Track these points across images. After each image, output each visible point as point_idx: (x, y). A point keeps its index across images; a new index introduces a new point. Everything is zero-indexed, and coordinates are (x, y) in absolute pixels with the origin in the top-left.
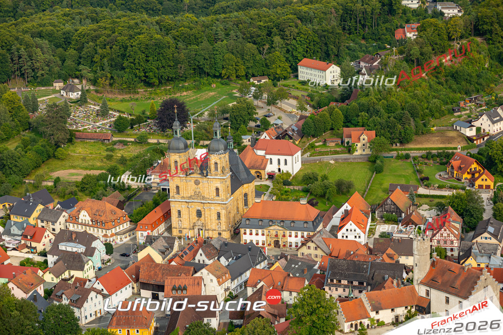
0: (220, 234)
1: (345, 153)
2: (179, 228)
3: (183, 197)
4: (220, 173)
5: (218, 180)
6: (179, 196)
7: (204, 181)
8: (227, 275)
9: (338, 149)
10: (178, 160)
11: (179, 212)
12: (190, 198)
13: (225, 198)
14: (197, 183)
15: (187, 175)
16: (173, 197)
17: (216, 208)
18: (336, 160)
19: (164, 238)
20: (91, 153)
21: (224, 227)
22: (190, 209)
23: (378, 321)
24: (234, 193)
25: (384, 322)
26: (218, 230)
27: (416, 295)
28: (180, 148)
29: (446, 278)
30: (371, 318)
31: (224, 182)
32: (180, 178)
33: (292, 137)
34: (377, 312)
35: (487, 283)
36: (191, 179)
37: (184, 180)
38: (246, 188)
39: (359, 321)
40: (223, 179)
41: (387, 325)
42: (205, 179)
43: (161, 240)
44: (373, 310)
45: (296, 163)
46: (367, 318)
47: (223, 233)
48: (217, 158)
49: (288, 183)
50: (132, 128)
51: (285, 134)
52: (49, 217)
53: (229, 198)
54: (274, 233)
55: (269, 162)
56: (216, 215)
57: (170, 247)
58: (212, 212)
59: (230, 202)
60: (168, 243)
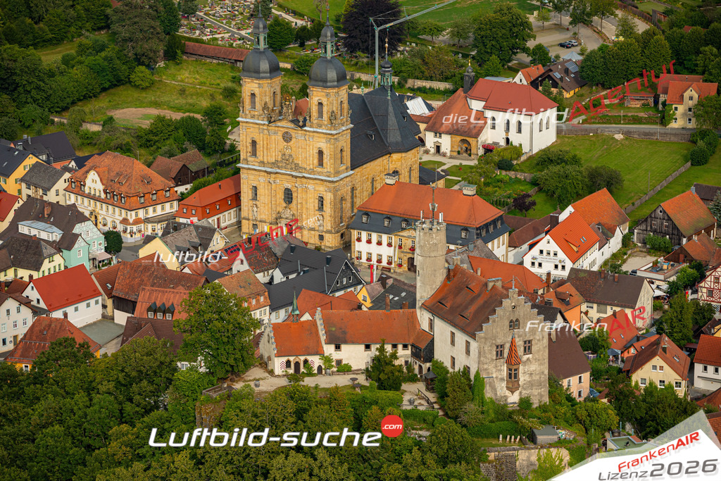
0: (321, 238)
1: (654, 123)
2: (253, 220)
3: (262, 162)
4: (326, 123)
5: (322, 135)
6: (256, 160)
7: (297, 134)
8: (262, 299)
9: (642, 115)
10: (257, 91)
11: (255, 188)
12: (275, 164)
13: (332, 171)
14: (287, 138)
15: (270, 122)
16: (246, 161)
17: (317, 189)
18: (627, 134)
19: (197, 227)
20: (202, 84)
21: (328, 226)
22: (274, 185)
23: (339, 362)
24: (362, 165)
25: (351, 367)
26: (318, 231)
27: (418, 327)
28: (261, 69)
29: (459, 299)
30: (325, 355)
31: (333, 141)
32: (257, 126)
33: (560, 82)
34: (338, 348)
35: (517, 313)
36: (277, 129)
37: (266, 131)
38: (396, 160)
39: (302, 358)
40: (331, 134)
41: (357, 372)
42: (300, 132)
43: (190, 231)
44: (328, 342)
45: (540, 131)
46: (316, 354)
47: (327, 236)
48: (323, 94)
49: (505, 165)
50: (302, 45)
51: (547, 76)
52: (40, 179)
53: (343, 172)
54: (409, 243)
55: (489, 123)
56: (317, 201)
57: (200, 245)
58: (309, 195)
59: (343, 179)
60: (201, 239)
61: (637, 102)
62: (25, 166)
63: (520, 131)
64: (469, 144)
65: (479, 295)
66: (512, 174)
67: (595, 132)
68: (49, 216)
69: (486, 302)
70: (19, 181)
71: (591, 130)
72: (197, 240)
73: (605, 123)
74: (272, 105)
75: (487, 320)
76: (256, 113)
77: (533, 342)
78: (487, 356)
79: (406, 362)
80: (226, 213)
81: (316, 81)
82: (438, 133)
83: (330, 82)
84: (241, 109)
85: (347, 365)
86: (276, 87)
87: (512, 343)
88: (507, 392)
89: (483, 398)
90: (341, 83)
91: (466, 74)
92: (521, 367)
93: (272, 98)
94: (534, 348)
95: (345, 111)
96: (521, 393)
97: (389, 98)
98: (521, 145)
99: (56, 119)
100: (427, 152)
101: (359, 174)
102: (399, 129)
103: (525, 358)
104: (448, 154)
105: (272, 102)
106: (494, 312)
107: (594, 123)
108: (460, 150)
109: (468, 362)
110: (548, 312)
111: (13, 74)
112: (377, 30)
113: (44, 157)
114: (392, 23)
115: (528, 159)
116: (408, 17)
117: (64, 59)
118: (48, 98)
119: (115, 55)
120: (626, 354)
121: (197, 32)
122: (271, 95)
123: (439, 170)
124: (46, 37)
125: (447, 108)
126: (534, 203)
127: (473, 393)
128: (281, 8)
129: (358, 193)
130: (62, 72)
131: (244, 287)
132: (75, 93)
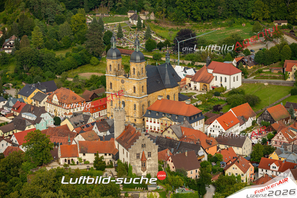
0: (135, 120)
1: (281, 79)
2: (111, 113)
3: (114, 91)
4: (136, 76)
5: (135, 81)
6: (112, 90)
7: (126, 80)
10: (112, 64)
11: (112, 101)
13: (139, 95)
14: (123, 82)
15: (116, 76)
16: (108, 90)
17: (133, 101)
18: (270, 83)
19: (84, 115)
21: (137, 116)
23: (84, 160)
24: (153, 93)
25: (89, 162)
26: (134, 117)
27: (115, 147)
28: (113, 56)
29: (127, 137)
30: (79, 157)
31: (139, 83)
32: (112, 77)
33: (246, 63)
34: (84, 155)
35: (144, 142)
36: (119, 78)
38: (169, 92)
39: (71, 158)
40: (138, 80)
41: (91, 164)
42: (127, 80)
43: (81, 117)
44: (81, 153)
45: (234, 81)
46: (76, 157)
47: (137, 120)
48: (135, 65)
49: (217, 94)
50: (160, 49)
51: (242, 61)
52: (39, 98)
53: (143, 95)
54: (165, 122)
55: (215, 78)
56: (133, 106)
57: (84, 122)
58: (131, 104)
59: (143, 98)
60: (85, 119)
61: (276, 71)
62: (34, 93)
63: (226, 81)
64: (206, 86)
65: (133, 135)
66: (219, 98)
67: (257, 82)
68: (33, 111)
69: (135, 138)
70: (32, 98)
71: (256, 81)
72: (83, 120)
73: (263, 79)
74: (118, 70)
75: (133, 144)
76: (112, 72)
77: (152, 153)
78: (133, 158)
79: (110, 161)
80: (103, 111)
81: (132, 60)
82: (195, 82)
83: (137, 60)
84: (106, 71)
85: (88, 161)
86: (119, 63)
87: (143, 153)
88: (142, 171)
89: (131, 174)
90: (141, 61)
91: (207, 59)
92: (147, 162)
93: (118, 67)
94: (152, 155)
95: (144, 72)
96: (147, 172)
97: (166, 67)
98: (226, 87)
99: (58, 77)
100: (191, 89)
101: (151, 96)
102: (170, 79)
103: (149, 159)
104: (199, 90)
105: (118, 68)
106: (136, 141)
107: (258, 79)
108: (203, 88)
109: (127, 160)
110: (197, 147)
111: (43, 59)
112: (179, 43)
113: (45, 90)
114: (185, 40)
115: (228, 92)
116: (192, 38)
117: (66, 54)
118: (55, 69)
119: (84, 53)
120: (228, 164)
121: (122, 44)
122: (117, 65)
123: (193, 96)
124: (62, 46)
125: (199, 72)
126: (222, 109)
127: (127, 172)
128: (157, 35)
129: (151, 103)
130: (63, 59)
131: (90, 137)
132: (67, 67)
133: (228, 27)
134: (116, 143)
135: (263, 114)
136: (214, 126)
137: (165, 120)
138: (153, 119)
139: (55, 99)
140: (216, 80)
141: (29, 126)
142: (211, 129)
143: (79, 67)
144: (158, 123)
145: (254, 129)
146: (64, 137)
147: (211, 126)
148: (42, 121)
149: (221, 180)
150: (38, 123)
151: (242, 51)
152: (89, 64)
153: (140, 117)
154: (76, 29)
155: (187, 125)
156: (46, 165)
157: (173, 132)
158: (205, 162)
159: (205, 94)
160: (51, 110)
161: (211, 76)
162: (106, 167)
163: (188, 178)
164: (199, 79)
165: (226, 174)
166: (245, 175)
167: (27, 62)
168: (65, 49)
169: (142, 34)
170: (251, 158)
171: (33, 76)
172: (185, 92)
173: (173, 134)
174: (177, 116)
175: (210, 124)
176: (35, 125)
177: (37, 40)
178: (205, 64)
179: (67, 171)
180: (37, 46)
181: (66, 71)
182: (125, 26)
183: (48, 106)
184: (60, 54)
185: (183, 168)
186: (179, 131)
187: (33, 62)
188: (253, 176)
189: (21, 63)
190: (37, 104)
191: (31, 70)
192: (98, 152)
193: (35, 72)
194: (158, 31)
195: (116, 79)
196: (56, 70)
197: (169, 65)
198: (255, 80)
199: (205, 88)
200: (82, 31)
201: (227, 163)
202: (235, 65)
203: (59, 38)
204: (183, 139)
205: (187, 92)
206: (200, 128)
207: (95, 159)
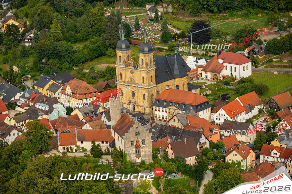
0: (145, 109)
2: (122, 103)
3: (124, 82)
4: (145, 67)
5: (143, 71)
6: (122, 81)
7: (135, 71)
9: (287, 65)
10: (121, 55)
11: (122, 91)
12: (128, 82)
13: (147, 85)
14: (132, 72)
15: (126, 67)
16: (119, 81)
17: (142, 91)
18: (280, 72)
21: (147, 105)
22: (128, 90)
23: (83, 148)
24: (162, 82)
25: (87, 150)
26: (143, 107)
28: (122, 47)
29: (122, 125)
31: (147, 73)
32: (122, 68)
33: (257, 53)
34: (82, 143)
35: (138, 130)
36: (128, 69)
37: (125, 70)
38: (178, 81)
39: (69, 146)
40: (146, 71)
42: (136, 70)
45: (244, 71)
46: (74, 145)
47: (147, 109)
48: (143, 56)
49: (227, 83)
51: (253, 50)
52: (53, 89)
53: (152, 85)
54: (172, 111)
55: (225, 68)
56: (143, 96)
57: (93, 111)
58: (140, 94)
59: (152, 87)
60: (95, 109)
61: (286, 60)
62: (50, 84)
63: (236, 71)
64: (217, 76)
65: (128, 123)
66: (229, 87)
67: (267, 71)
68: (46, 101)
70: (47, 89)
71: (265, 71)
72: (93, 110)
73: (273, 68)
74: (127, 61)
75: (127, 132)
76: (121, 63)
77: (145, 140)
78: (127, 145)
79: (107, 148)
81: (141, 51)
82: (206, 72)
83: (146, 51)
84: (116, 62)
85: (85, 149)
86: (129, 54)
87: (137, 141)
88: (136, 158)
89: (126, 160)
90: (150, 52)
92: (141, 149)
93: (127, 58)
94: (146, 143)
95: (152, 63)
96: (141, 159)
97: (175, 58)
98: (236, 76)
99: (75, 68)
100: (202, 79)
101: (161, 86)
102: (179, 69)
103: (143, 146)
104: (210, 80)
105: (127, 59)
106: (130, 129)
107: (268, 68)
108: (214, 78)
109: (122, 147)
110: (198, 135)
111: (60, 52)
112: (191, 34)
113: (61, 81)
114: (198, 31)
115: (238, 81)
116: (204, 29)
117: (84, 46)
118: (73, 60)
119: (101, 45)
120: (230, 151)
121: (139, 36)
122: (127, 57)
123: (203, 86)
124: (80, 39)
125: (210, 62)
126: (230, 97)
127: (122, 158)
128: (174, 27)
129: (160, 93)
130: (80, 51)
131: (98, 126)
132: (84, 58)
133: (244, 18)
134: (113, 131)
135: (269, 102)
136: (220, 114)
137: (172, 109)
138: (161, 109)
139: (69, 90)
140: (227, 69)
141: (41, 116)
142: (217, 117)
143: (96, 59)
144: (166, 112)
145: (261, 117)
146: (72, 126)
147: (217, 114)
148: (55, 111)
149: (219, 166)
150: (51, 113)
151: (255, 41)
152: (106, 56)
153: (149, 106)
154: (94, 22)
155: (193, 113)
156: (45, 153)
157: (179, 121)
158: (207, 149)
159: (214, 84)
160: (65, 100)
161: (221, 65)
162: (102, 154)
163: (186, 165)
164: (209, 69)
165: (226, 161)
166: (245, 161)
167: (45, 54)
168: (84, 41)
169: (159, 26)
170: (255, 145)
171: (51, 68)
172: (196, 82)
173: (178, 122)
174: (184, 105)
175: (216, 112)
176: (48, 115)
177: (55, 33)
178: (216, 54)
179: (65, 159)
180: (56, 39)
181: (83, 62)
182: (143, 19)
183: (63, 97)
184: (77, 46)
185: (182, 155)
186: (184, 119)
187: (50, 54)
188: (255, 163)
189: (40, 55)
190: (52, 95)
191: (49, 62)
192: (94, 140)
193: (52, 64)
194: (175, 23)
195: (125, 69)
196: (73, 62)
197: (179, 55)
198: (265, 69)
199: (215, 77)
200: (100, 24)
201: (228, 150)
202: (247, 55)
203: (78, 31)
204: (187, 127)
205: (198, 82)
206: (207, 117)
207: (92, 147)
